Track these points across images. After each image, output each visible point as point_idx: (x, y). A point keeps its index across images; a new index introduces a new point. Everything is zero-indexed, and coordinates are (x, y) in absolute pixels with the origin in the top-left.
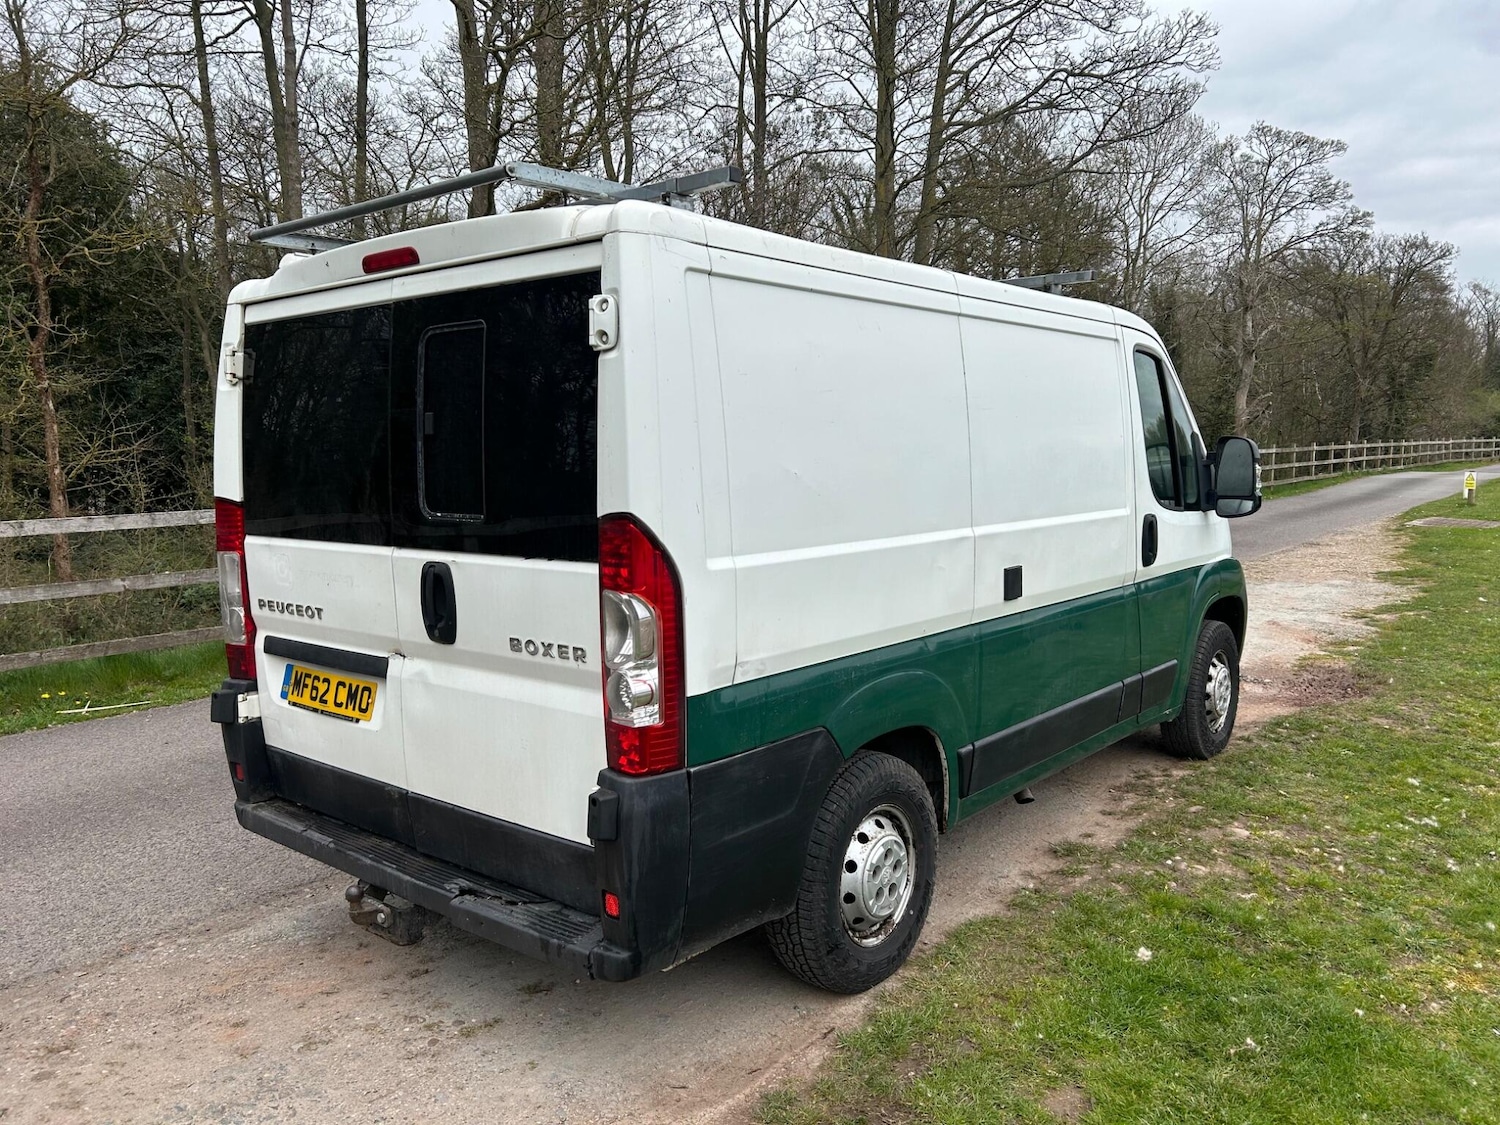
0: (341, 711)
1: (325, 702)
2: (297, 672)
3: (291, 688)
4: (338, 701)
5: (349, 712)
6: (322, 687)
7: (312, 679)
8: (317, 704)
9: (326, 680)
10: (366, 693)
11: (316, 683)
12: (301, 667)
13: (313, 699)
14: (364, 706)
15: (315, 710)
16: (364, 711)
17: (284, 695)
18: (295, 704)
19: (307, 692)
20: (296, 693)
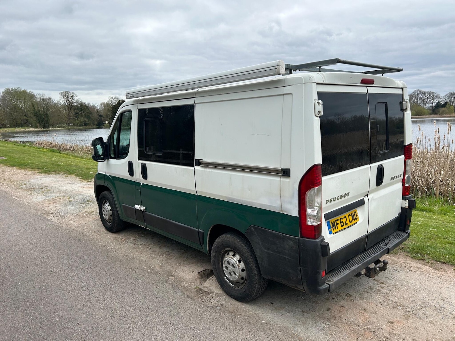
0: (352, 223)
1: (347, 224)
2: (332, 222)
3: (332, 229)
4: (350, 221)
5: (354, 222)
6: (344, 220)
7: (339, 220)
8: (345, 227)
9: (345, 217)
10: (355, 214)
11: (342, 220)
12: (332, 220)
13: (342, 226)
14: (356, 218)
15: (345, 229)
16: (356, 219)
17: (330, 233)
18: (336, 233)
19: (339, 226)
20: (334, 229)
